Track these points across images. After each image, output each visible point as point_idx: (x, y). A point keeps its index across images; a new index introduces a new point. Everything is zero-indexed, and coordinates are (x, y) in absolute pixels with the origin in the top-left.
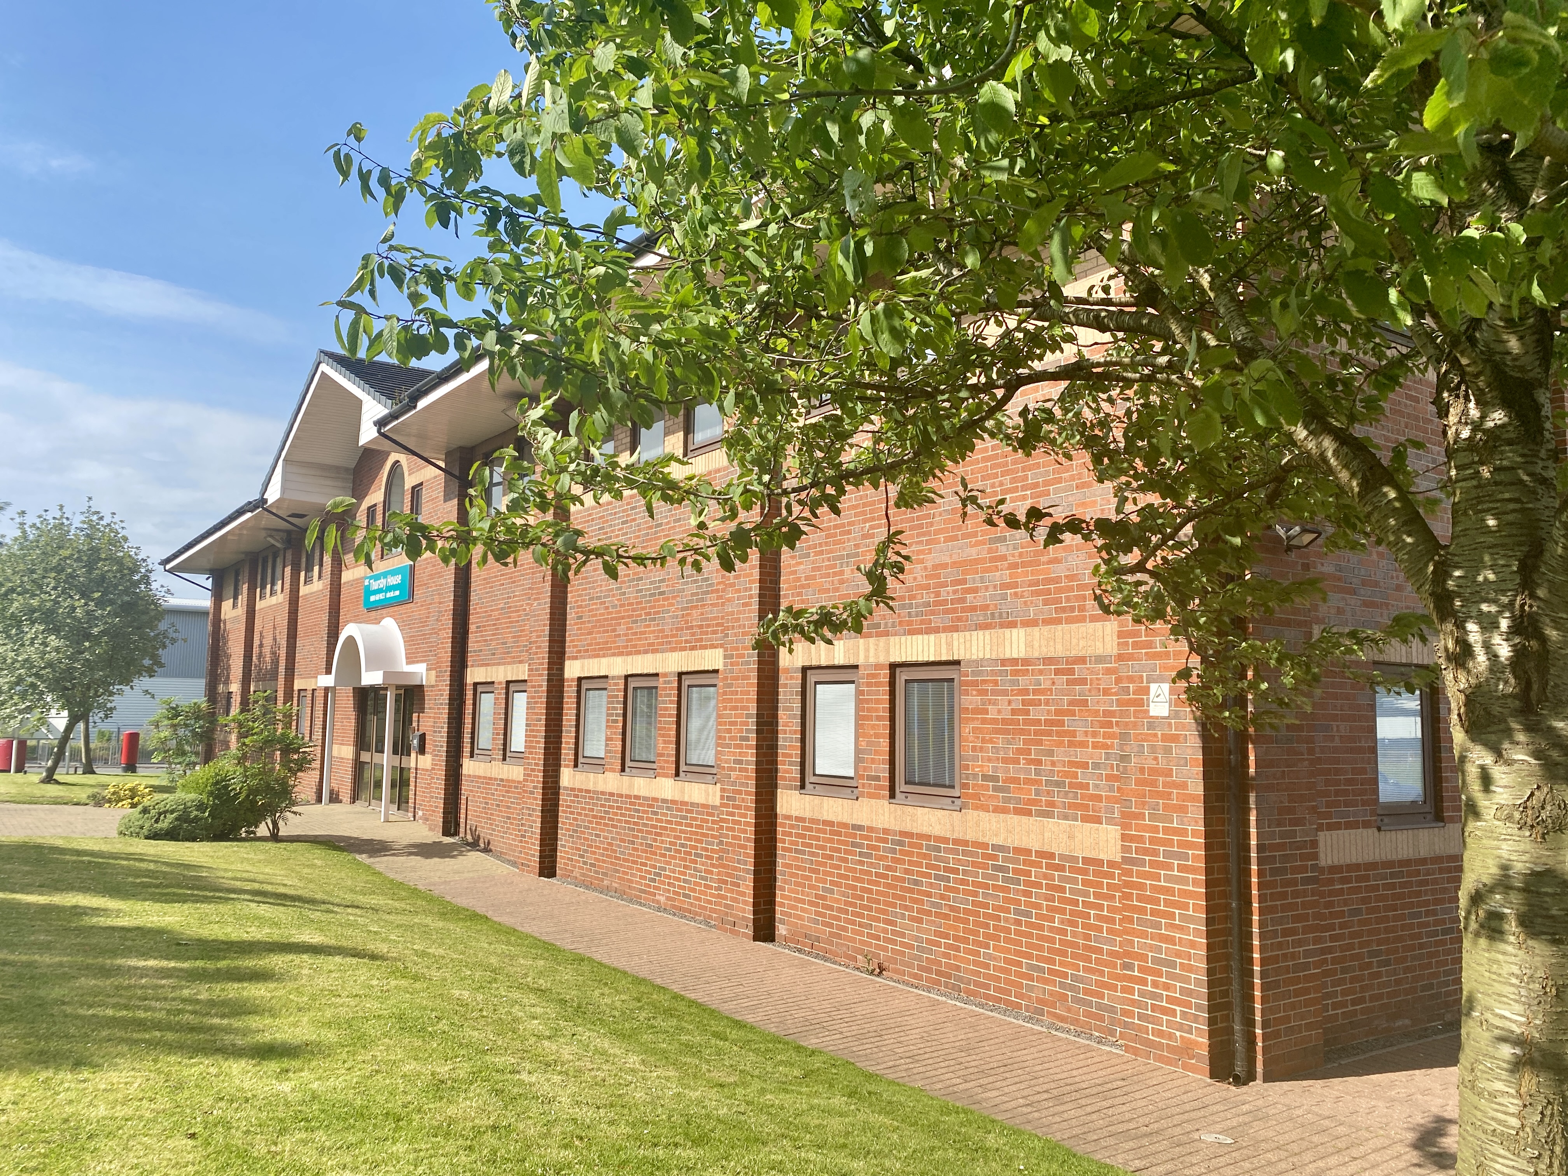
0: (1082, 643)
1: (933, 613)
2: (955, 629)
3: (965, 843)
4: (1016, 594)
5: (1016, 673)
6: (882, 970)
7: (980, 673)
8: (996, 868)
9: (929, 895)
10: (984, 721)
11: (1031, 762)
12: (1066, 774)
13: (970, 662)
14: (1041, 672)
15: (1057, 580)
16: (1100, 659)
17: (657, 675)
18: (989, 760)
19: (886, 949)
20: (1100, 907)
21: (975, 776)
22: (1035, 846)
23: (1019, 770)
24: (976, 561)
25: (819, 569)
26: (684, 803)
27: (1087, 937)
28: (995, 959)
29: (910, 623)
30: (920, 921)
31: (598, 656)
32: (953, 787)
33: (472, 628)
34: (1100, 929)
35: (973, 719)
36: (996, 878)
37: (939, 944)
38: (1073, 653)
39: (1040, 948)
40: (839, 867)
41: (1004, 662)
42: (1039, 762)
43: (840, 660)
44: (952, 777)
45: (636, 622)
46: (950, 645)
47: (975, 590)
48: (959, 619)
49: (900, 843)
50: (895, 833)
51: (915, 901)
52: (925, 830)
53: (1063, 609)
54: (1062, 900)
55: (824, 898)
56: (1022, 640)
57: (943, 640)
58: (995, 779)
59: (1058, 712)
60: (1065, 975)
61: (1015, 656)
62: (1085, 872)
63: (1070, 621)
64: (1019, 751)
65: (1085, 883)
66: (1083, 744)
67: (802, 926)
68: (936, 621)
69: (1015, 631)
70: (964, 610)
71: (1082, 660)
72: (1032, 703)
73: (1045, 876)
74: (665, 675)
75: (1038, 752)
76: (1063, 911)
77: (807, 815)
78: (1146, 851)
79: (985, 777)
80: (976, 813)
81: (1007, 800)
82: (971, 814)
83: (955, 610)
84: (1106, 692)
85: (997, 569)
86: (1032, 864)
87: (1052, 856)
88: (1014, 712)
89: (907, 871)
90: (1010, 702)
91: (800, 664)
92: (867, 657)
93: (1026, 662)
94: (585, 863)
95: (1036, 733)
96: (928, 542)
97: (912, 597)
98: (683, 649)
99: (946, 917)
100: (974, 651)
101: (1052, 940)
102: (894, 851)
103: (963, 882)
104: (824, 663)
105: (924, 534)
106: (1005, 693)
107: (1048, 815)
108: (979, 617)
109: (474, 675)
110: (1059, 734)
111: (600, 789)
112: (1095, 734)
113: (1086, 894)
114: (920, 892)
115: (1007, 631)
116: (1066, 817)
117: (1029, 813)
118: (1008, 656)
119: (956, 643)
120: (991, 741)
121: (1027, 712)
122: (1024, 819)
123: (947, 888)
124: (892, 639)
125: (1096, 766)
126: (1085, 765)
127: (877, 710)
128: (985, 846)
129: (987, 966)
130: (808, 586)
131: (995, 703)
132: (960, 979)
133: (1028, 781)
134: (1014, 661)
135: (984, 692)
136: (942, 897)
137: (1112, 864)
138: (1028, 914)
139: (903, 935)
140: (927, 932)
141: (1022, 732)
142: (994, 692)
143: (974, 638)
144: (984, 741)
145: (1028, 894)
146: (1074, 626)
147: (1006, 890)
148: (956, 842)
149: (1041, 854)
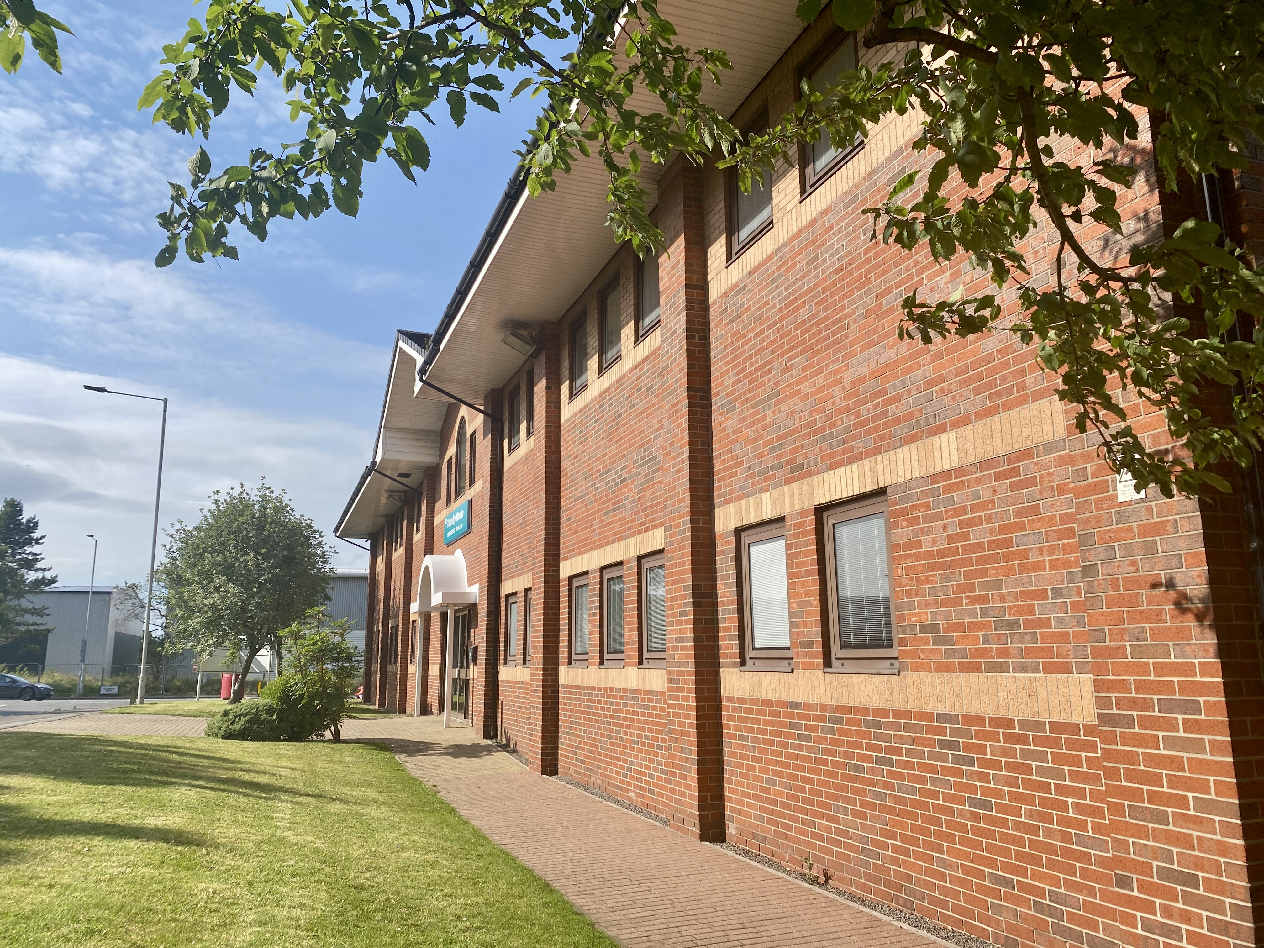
0: (1026, 431)
1: (854, 438)
2: (879, 451)
3: (906, 714)
4: (942, 390)
5: (950, 488)
6: (828, 877)
7: (908, 498)
8: (944, 744)
9: (872, 783)
10: (918, 557)
11: (974, 600)
12: (1021, 610)
13: (896, 486)
14: (978, 481)
15: (989, 359)
16: (1050, 447)
17: (621, 563)
18: (927, 605)
19: (829, 852)
20: (1081, 793)
21: (912, 627)
22: (989, 712)
23: (960, 614)
24: (896, 364)
25: (744, 419)
26: (646, 692)
27: (1066, 837)
28: (950, 866)
29: (831, 456)
30: (863, 816)
31: (581, 553)
32: (890, 646)
33: (504, 545)
34: (1082, 826)
35: (905, 557)
36: (944, 758)
37: (885, 846)
38: (1017, 447)
39: (1006, 853)
40: (779, 754)
41: (934, 478)
42: (984, 599)
43: (768, 514)
44: (889, 633)
45: (605, 514)
46: (874, 471)
47: (896, 399)
48: (882, 438)
49: (838, 721)
50: (832, 708)
51: (857, 791)
52: (863, 702)
53: (999, 394)
54: (1029, 784)
55: (766, 790)
56: (954, 445)
57: (867, 468)
58: (934, 628)
59: (1004, 529)
60: (1041, 893)
61: (947, 467)
62: (1054, 743)
63: (1007, 407)
64: (960, 589)
65: (1056, 758)
66: (1038, 566)
67: (750, 825)
68: (859, 446)
69: (944, 436)
70: (886, 426)
71: (1027, 454)
72: (971, 523)
73: (1005, 752)
74: (629, 561)
75: (983, 586)
76: (1030, 800)
77: (748, 695)
78: (1133, 704)
79: (924, 628)
80: (916, 675)
81: (951, 654)
82: (910, 676)
83: (876, 429)
84: (1062, 490)
85: (919, 366)
86: (986, 736)
87: (1009, 723)
88: (951, 539)
89: (847, 755)
90: (945, 528)
91: (732, 527)
92: (792, 504)
93: (960, 471)
94: (577, 760)
95: (979, 561)
96: (844, 358)
97: (833, 425)
98: (639, 532)
99: (891, 810)
100: (901, 473)
101: (1019, 842)
102: (832, 731)
103: (908, 765)
104: (754, 520)
105: (839, 350)
106: (938, 517)
107: (1001, 668)
108: (902, 430)
109: (506, 588)
110: (1007, 558)
111: (585, 684)
112: (1052, 550)
113: (1060, 775)
114: (863, 780)
115: (936, 439)
116: (1024, 669)
117: (976, 668)
118: (939, 469)
119: (880, 467)
120: (927, 581)
121: (966, 536)
122: (973, 676)
123: (891, 774)
124: (815, 478)
125: (1057, 593)
126: (1042, 594)
127: (804, 564)
128: (928, 716)
129: (942, 877)
130: (736, 440)
131: (929, 532)
132: (912, 893)
133: (974, 626)
134: (946, 474)
135: (915, 521)
136: (886, 785)
137: (1090, 730)
138: (986, 805)
139: (847, 835)
140: (872, 830)
141: (963, 563)
142: (926, 519)
143: (900, 456)
144: (919, 581)
145: (984, 777)
146: (1014, 413)
147: (958, 773)
148: (898, 714)
149: (996, 722)
